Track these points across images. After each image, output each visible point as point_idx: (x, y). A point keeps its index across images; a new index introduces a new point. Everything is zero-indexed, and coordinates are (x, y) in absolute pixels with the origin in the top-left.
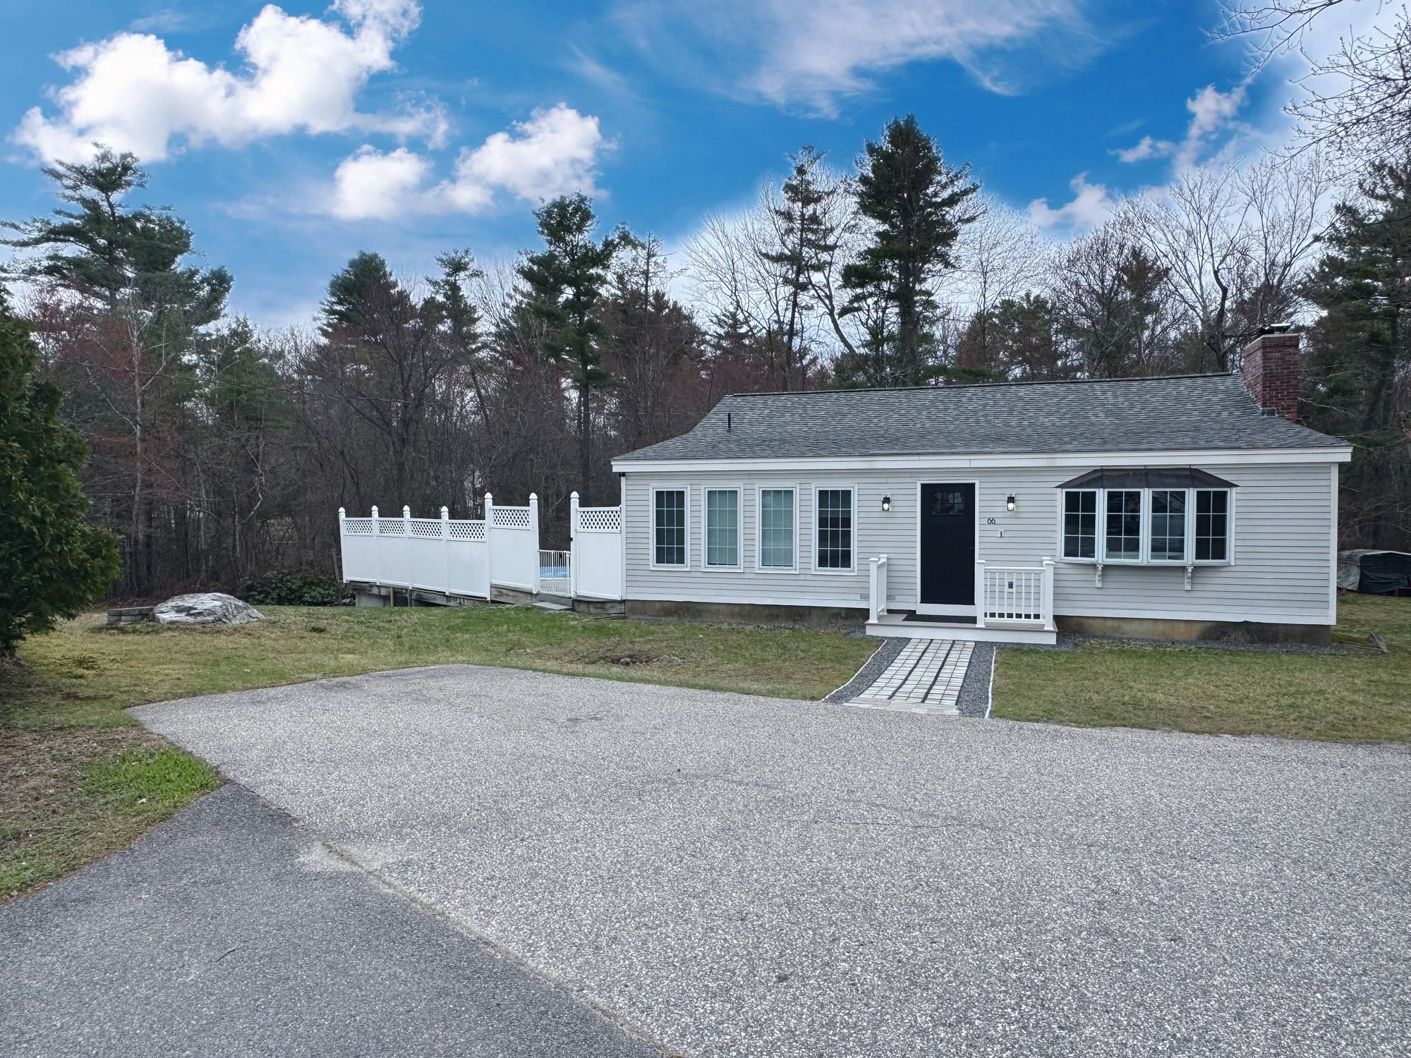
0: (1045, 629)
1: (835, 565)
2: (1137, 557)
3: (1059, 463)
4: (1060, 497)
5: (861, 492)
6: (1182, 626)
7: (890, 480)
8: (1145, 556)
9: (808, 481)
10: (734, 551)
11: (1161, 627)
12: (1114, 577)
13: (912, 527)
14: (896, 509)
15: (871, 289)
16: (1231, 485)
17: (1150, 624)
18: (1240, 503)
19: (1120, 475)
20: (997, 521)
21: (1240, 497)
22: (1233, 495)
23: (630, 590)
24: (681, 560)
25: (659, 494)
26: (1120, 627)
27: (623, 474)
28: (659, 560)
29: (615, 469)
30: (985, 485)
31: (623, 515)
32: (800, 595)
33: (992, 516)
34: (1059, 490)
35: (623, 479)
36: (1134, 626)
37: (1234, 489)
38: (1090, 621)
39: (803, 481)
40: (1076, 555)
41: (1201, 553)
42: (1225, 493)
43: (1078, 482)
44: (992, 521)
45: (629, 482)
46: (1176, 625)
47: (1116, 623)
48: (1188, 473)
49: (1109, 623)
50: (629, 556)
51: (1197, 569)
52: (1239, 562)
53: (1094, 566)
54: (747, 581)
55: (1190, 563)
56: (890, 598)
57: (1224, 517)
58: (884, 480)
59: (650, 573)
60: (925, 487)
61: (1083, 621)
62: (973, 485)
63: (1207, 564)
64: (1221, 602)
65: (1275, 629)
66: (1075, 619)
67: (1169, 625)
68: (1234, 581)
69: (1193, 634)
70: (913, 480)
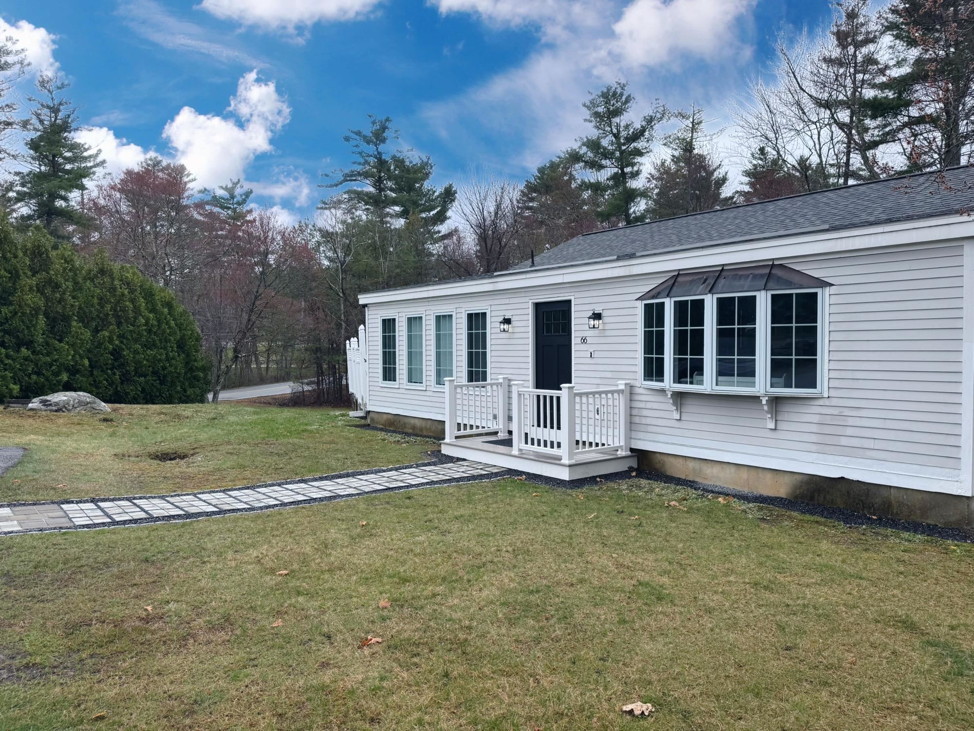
2: (702, 383)
4: (640, 309)
5: (493, 314)
6: (769, 476)
7: (512, 301)
8: (710, 381)
9: (461, 305)
10: (421, 371)
11: (744, 474)
13: (526, 348)
14: (517, 330)
16: (825, 284)
17: (733, 469)
18: (834, 309)
20: (588, 340)
21: (834, 300)
22: (825, 298)
23: (371, 403)
24: (394, 378)
25: (384, 322)
26: (700, 471)
27: (366, 306)
28: (384, 378)
29: (361, 302)
30: (578, 301)
31: (367, 340)
33: (584, 334)
34: (639, 302)
35: (366, 310)
36: (715, 470)
37: (827, 290)
38: (672, 459)
39: (458, 305)
40: (651, 379)
41: (778, 378)
42: (816, 295)
43: (654, 292)
44: (584, 340)
45: (370, 312)
46: (761, 474)
47: (697, 465)
48: (767, 271)
49: (691, 464)
51: (776, 402)
52: (833, 393)
53: (663, 391)
54: (428, 399)
55: (763, 392)
57: (813, 332)
58: (507, 301)
59: (380, 389)
60: (538, 306)
61: (666, 459)
62: (569, 301)
63: (788, 395)
64: (814, 448)
65: (885, 493)
66: (658, 455)
67: (753, 472)
68: (828, 419)
69: (781, 490)
70: (526, 299)
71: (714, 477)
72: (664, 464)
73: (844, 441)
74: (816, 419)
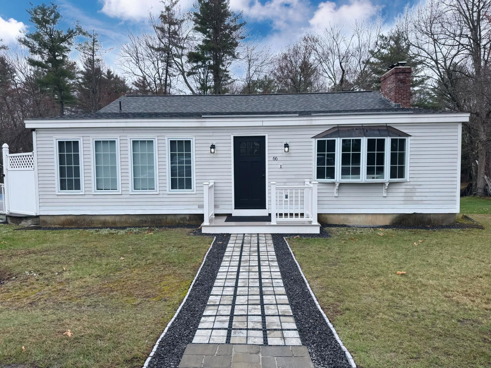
0: (313, 224)
1: (181, 187)
2: (359, 178)
3: (314, 123)
4: (314, 144)
5: (197, 142)
6: (381, 217)
7: (215, 134)
8: (363, 177)
9: (163, 134)
10: (114, 181)
11: (370, 218)
12: (345, 190)
13: (229, 163)
14: (219, 152)
16: (408, 136)
17: (364, 216)
18: (412, 146)
19: (348, 130)
20: (279, 159)
21: (412, 142)
22: (409, 141)
23: (42, 208)
24: (78, 187)
25: (61, 144)
26: (347, 219)
27: (33, 130)
28: (63, 187)
29: (27, 126)
30: (272, 137)
31: (35, 157)
32: (160, 207)
33: (275, 155)
34: (313, 139)
35: (34, 133)
36: (355, 218)
37: (409, 138)
38: (331, 216)
39: (160, 134)
40: (324, 178)
41: (393, 175)
42: (405, 139)
43: (325, 134)
44: (275, 159)
45: (38, 135)
46: (378, 216)
47: (345, 217)
48: (385, 128)
49: (342, 217)
50: (40, 186)
51: (391, 183)
52: (411, 180)
53: (334, 184)
54: (124, 200)
55: (387, 181)
56: (216, 206)
57: (404, 154)
58: (211, 134)
59: (56, 197)
60: (236, 139)
61: (327, 216)
62: (264, 137)
63: (396, 181)
64: (402, 202)
65: (429, 216)
66: (323, 215)
67: (374, 216)
68: (409, 190)
69: (387, 221)
70: (229, 134)
71: (353, 221)
72: (326, 219)
73: (415, 198)
74: (403, 190)
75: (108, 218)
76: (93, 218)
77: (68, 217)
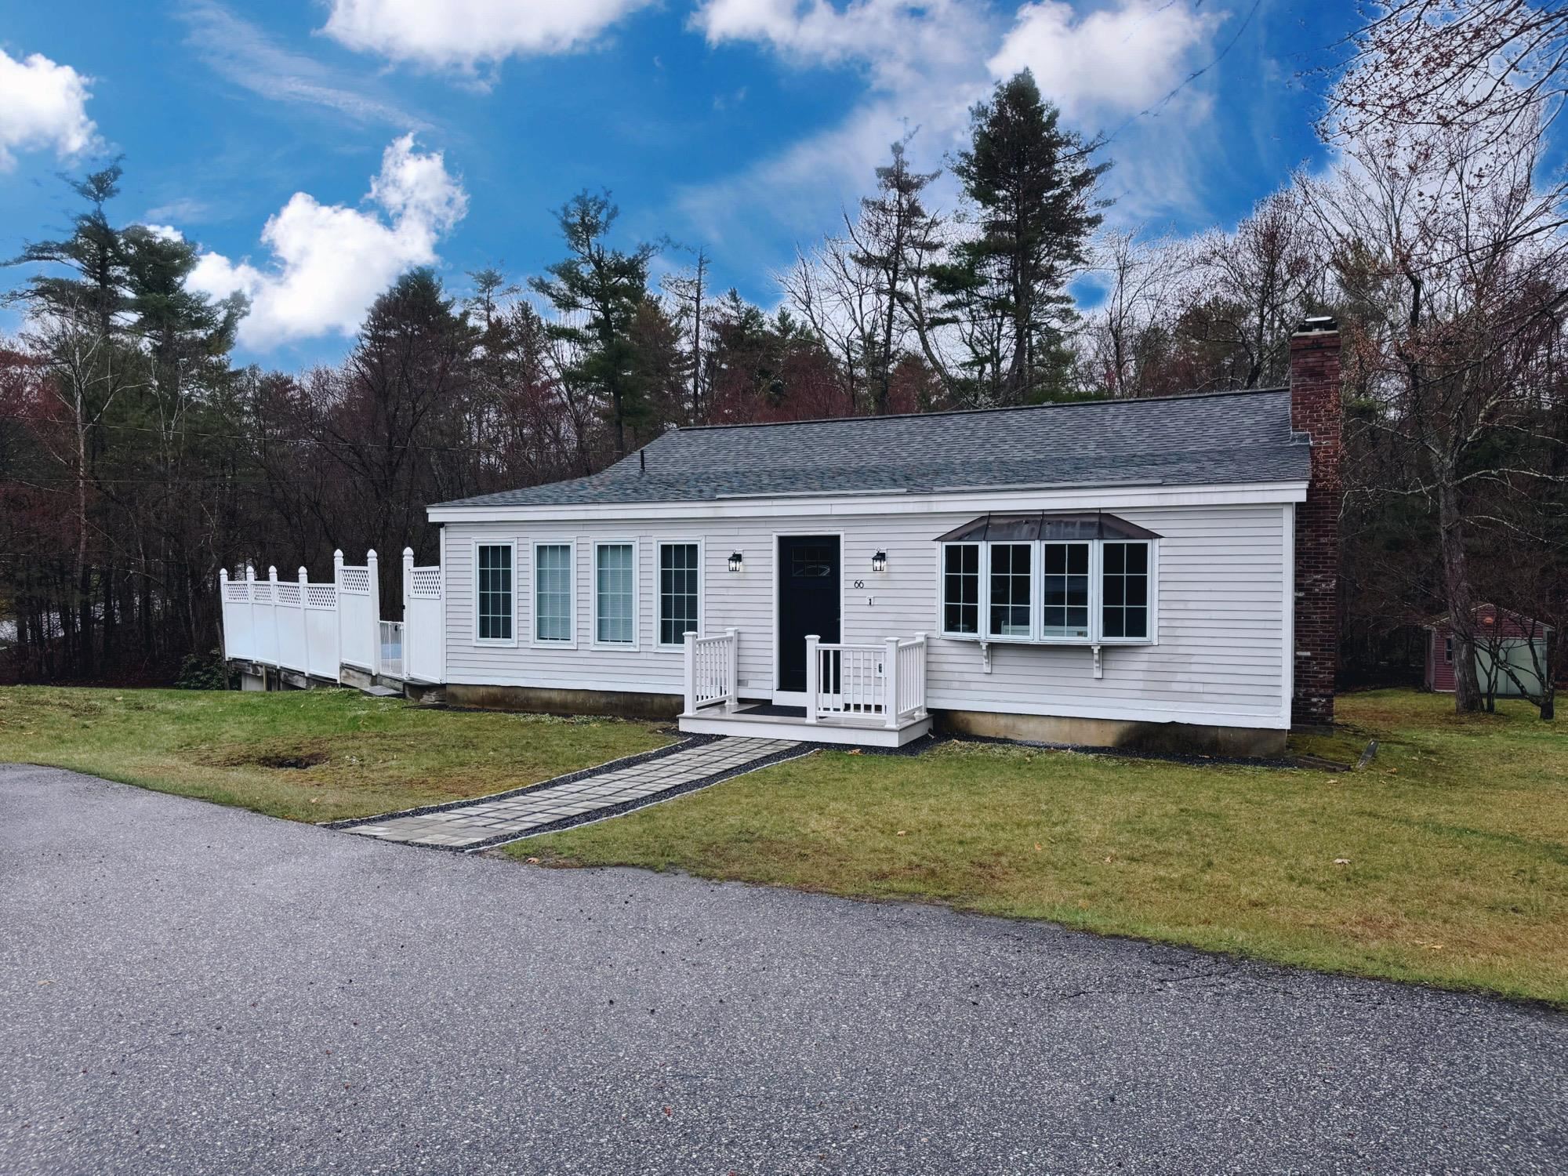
0: (887, 726)
1: (679, 640)
2: (1027, 632)
3: (936, 508)
4: (939, 551)
5: (709, 547)
6: (1093, 726)
7: (742, 532)
8: (1036, 631)
9: (649, 533)
10: (566, 622)
11: (1066, 727)
12: (1005, 659)
13: (767, 592)
14: (750, 569)
15: (962, 296)
16: (1155, 536)
17: (1053, 722)
18: (1164, 560)
19: (1009, 525)
20: (866, 584)
21: (1164, 551)
22: (1154, 549)
23: (451, 671)
24: (507, 634)
25: (483, 550)
26: (1015, 726)
27: (442, 525)
28: (484, 633)
29: (432, 519)
30: (850, 538)
31: (443, 575)
32: (641, 679)
33: (859, 577)
34: (938, 544)
35: (442, 530)
36: (1032, 725)
37: (1158, 541)
38: (979, 718)
39: (643, 533)
40: (958, 630)
41: (1111, 626)
42: (1145, 547)
43: (959, 533)
44: (859, 584)
45: (450, 535)
46: (1085, 725)
47: (1010, 721)
48: (1095, 519)
49: (1002, 721)
50: (450, 629)
51: (1105, 649)
52: (1163, 641)
53: (976, 643)
54: (581, 662)
55: (1095, 641)
56: (740, 683)
57: (1143, 581)
58: (734, 532)
59: (472, 650)
60: (784, 542)
61: (970, 717)
62: (837, 538)
63: (1119, 644)
64: (1141, 695)
65: (1213, 733)
66: (961, 714)
67: (1076, 724)
68: (1157, 667)
69: (1108, 738)
70: (768, 532)
71: (1030, 732)
72: (968, 723)
73: (1175, 687)
74: (1144, 666)
75: (555, 696)
76: (531, 694)
77: (491, 690)
